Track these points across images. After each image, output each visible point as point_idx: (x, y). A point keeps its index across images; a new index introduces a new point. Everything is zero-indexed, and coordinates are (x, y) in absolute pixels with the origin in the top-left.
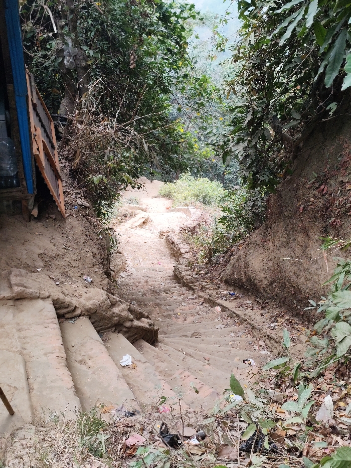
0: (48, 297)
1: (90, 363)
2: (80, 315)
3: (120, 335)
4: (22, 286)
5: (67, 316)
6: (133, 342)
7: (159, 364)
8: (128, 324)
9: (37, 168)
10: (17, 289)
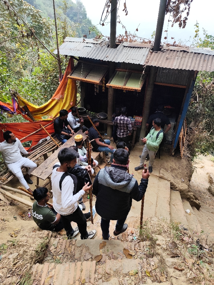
0: (169, 181)
1: (176, 206)
2: (177, 190)
3: (188, 202)
4: (163, 174)
5: (173, 189)
6: (192, 206)
7: (199, 218)
8: (192, 200)
9: (179, 141)
10: (161, 175)
